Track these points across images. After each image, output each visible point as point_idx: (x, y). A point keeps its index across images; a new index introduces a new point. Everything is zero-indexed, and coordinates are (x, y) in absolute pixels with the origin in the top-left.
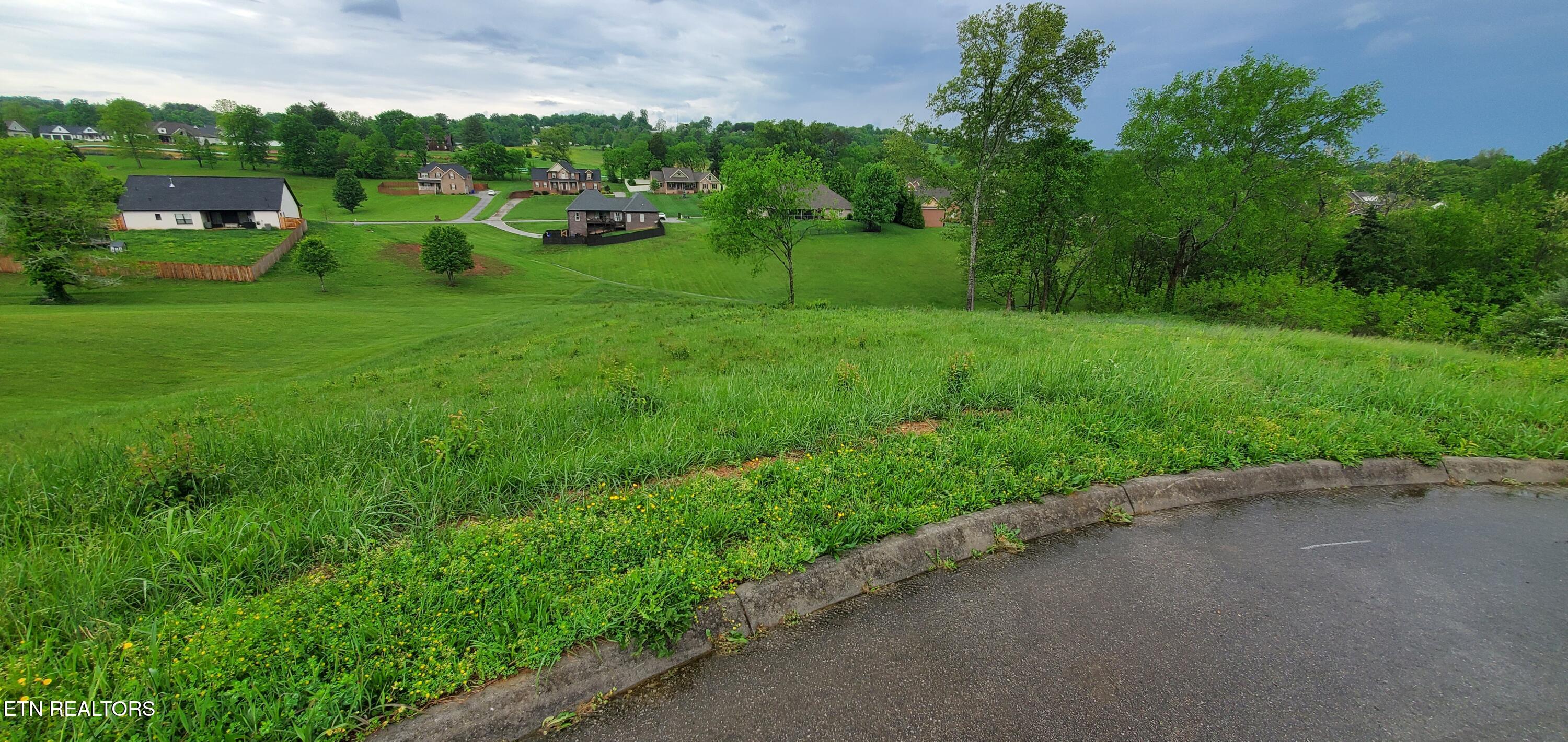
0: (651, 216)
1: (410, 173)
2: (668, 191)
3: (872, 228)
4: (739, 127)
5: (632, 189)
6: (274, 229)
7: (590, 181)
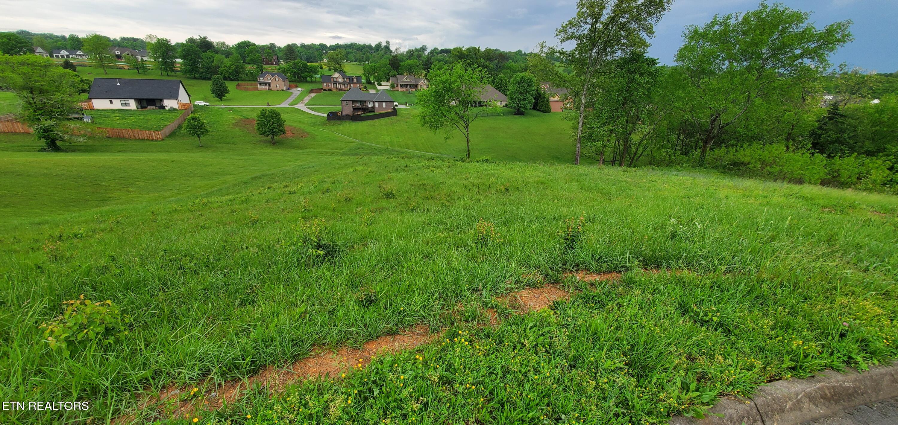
0: (390, 103)
1: (253, 78)
2: (400, 90)
3: (519, 112)
4: (443, 51)
5: (379, 88)
6: (175, 109)
7: (355, 83)
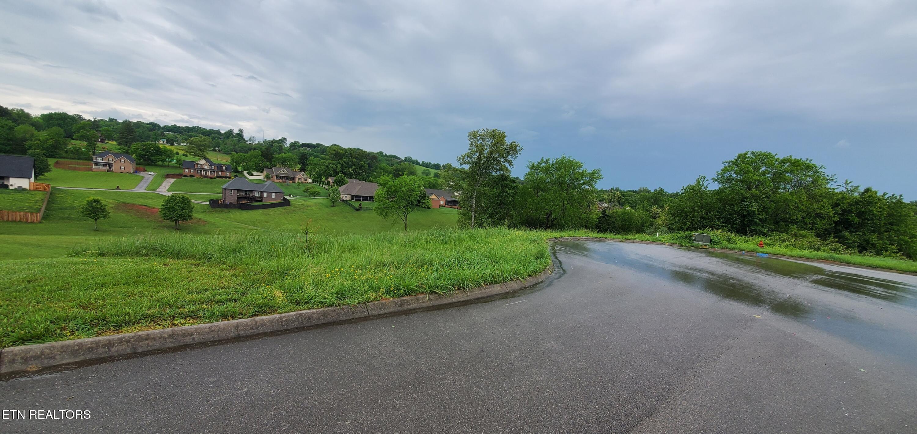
0: (280, 195)
1: (81, 157)
2: (276, 181)
4: (304, 145)
5: (250, 177)
6: (24, 189)
7: (224, 171)
